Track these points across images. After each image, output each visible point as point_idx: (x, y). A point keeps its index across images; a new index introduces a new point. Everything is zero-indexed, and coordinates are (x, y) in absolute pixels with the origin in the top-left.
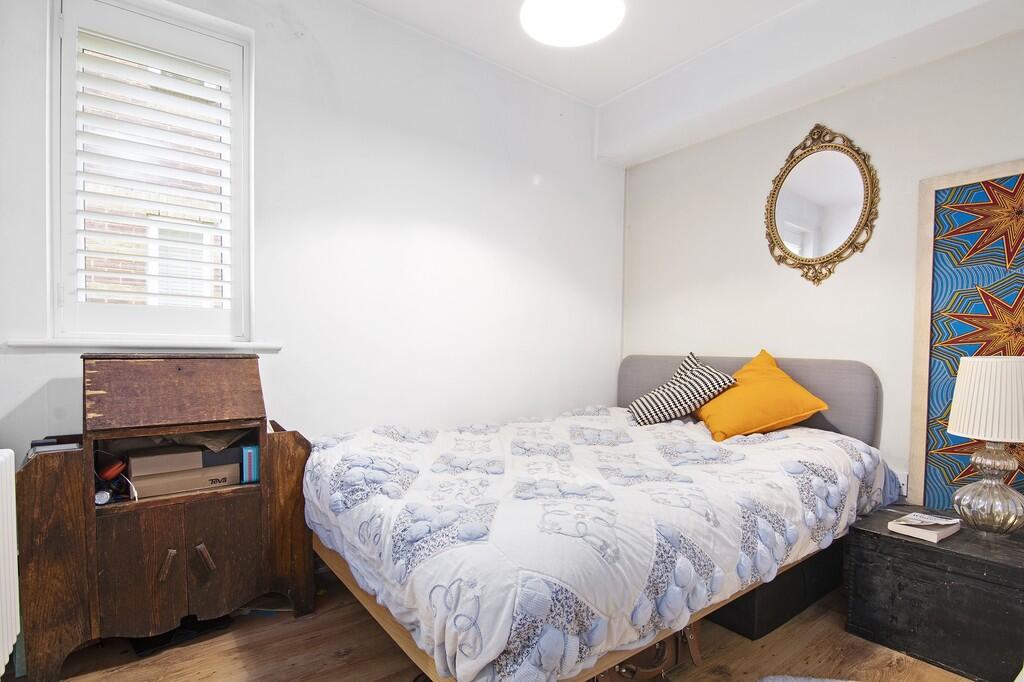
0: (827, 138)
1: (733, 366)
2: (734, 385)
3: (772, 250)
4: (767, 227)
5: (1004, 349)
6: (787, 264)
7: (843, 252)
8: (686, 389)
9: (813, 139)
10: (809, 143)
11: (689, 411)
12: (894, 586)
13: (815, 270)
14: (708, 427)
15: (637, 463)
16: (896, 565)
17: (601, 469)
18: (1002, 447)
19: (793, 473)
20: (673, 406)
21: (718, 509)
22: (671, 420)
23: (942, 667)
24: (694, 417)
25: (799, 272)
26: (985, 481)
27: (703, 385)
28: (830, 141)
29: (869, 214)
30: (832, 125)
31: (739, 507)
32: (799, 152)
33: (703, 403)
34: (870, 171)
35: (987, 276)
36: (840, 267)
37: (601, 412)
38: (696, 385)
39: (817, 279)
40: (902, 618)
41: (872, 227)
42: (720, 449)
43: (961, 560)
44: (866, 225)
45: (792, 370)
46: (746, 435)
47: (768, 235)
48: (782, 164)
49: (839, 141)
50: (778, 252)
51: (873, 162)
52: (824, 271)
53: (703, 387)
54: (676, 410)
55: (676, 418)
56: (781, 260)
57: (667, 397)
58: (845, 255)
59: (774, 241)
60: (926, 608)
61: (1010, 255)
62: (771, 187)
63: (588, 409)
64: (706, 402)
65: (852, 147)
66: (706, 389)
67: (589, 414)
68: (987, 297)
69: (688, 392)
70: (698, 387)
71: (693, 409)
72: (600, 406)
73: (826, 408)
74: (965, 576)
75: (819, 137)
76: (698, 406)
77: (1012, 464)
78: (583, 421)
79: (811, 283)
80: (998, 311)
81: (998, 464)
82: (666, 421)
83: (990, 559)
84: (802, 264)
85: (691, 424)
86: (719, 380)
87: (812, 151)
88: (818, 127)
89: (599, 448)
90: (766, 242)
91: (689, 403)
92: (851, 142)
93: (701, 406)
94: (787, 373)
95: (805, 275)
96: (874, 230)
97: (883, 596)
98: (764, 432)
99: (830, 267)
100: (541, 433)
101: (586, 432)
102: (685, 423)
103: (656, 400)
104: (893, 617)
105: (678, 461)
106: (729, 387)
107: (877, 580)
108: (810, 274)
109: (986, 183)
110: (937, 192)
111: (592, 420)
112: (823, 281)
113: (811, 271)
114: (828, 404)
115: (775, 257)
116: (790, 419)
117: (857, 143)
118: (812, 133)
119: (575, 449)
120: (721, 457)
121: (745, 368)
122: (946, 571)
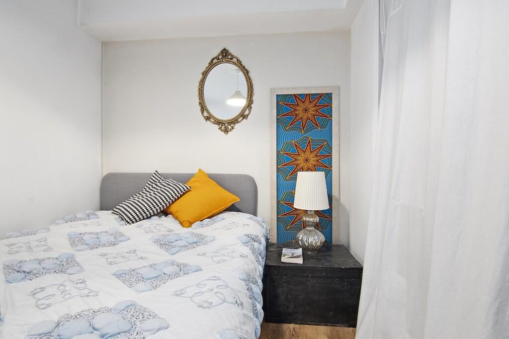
0: (229, 57)
1: (185, 179)
2: (189, 191)
3: (202, 113)
4: (200, 99)
5: (302, 168)
6: (211, 121)
7: (239, 118)
8: (159, 195)
9: (223, 55)
10: (220, 57)
11: (162, 209)
12: (287, 291)
13: (226, 126)
14: (176, 218)
15: (142, 258)
16: (288, 280)
17: (119, 276)
18: (313, 213)
19: (246, 243)
20: (153, 208)
21: (238, 291)
22: (151, 216)
23: (309, 324)
24: (165, 213)
25: (217, 127)
26: (308, 228)
27: (171, 192)
28: (231, 59)
29: (250, 101)
30: (232, 50)
31: (243, 282)
32: (215, 61)
33: (171, 203)
34: (250, 79)
35: (296, 136)
36: (237, 126)
37: (91, 217)
38: (166, 192)
39: (226, 131)
40: (292, 306)
41: (251, 107)
42: (193, 234)
43: (314, 270)
44: (248, 106)
45: (218, 180)
46: (201, 221)
47: (200, 103)
48: (207, 65)
49: (234, 60)
50: (206, 114)
51: (251, 75)
52: (230, 127)
53: (172, 193)
54: (154, 209)
55: (154, 215)
56: (208, 119)
57: (147, 201)
58: (239, 120)
59: (203, 108)
60: (301, 297)
61: (303, 128)
62: (201, 77)
63: (79, 215)
64: (173, 202)
65: (241, 65)
66: (173, 194)
67: (81, 219)
68: (296, 146)
69: (162, 197)
70: (168, 193)
71: (165, 207)
72: (88, 212)
73: (239, 200)
74: (315, 277)
75: (226, 55)
76: (168, 205)
77: (317, 219)
78: (79, 227)
79: (224, 133)
80: (300, 152)
81: (311, 220)
82: (148, 218)
83: (323, 266)
84: (219, 122)
85: (163, 217)
86: (181, 188)
87: (221, 62)
88: (225, 49)
89: (101, 250)
90: (199, 108)
91: (163, 204)
92: (241, 62)
93: (170, 205)
94: (216, 182)
95: (220, 129)
96: (252, 109)
97: (282, 298)
98: (210, 218)
99: (232, 125)
100: (37, 246)
101: (86, 237)
102: (160, 217)
103: (139, 203)
104: (287, 307)
105: (175, 250)
106: (187, 192)
107: (280, 290)
108: (223, 128)
109: (294, 95)
110: (277, 95)
111: (86, 225)
112: (229, 133)
113: (223, 127)
114: (240, 198)
115: (205, 117)
116: (223, 208)
117: (244, 63)
118: (222, 52)
119: (80, 257)
120: (199, 241)
121: (192, 179)
122: (308, 277)
